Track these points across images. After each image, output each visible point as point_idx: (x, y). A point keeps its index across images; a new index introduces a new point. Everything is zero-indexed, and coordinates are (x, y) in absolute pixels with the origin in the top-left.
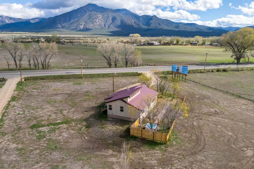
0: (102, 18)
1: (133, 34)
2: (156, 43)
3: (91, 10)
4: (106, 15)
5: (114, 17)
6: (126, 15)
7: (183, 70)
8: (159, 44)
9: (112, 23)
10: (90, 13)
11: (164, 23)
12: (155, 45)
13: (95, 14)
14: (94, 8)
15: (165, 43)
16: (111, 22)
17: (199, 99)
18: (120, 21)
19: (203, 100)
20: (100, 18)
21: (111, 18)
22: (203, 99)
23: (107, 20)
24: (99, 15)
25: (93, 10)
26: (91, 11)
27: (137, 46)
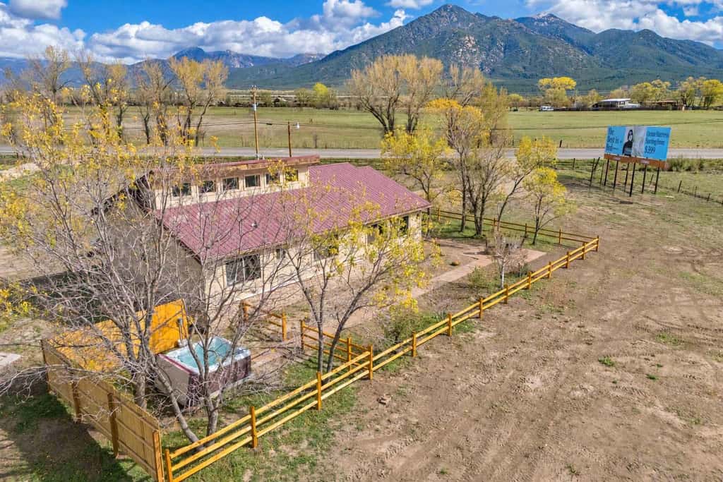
0: (474, 47)
1: (550, 80)
2: (624, 102)
6: (550, 35)
7: (648, 142)
8: (638, 105)
9: (503, 59)
10: (441, 33)
11: (680, 53)
12: (618, 110)
13: (455, 34)
14: (455, 19)
15: (661, 104)
16: (502, 55)
17: (678, 261)
18: (527, 52)
20: (470, 45)
21: (502, 44)
22: (700, 263)
24: (467, 38)
27: (555, 110)
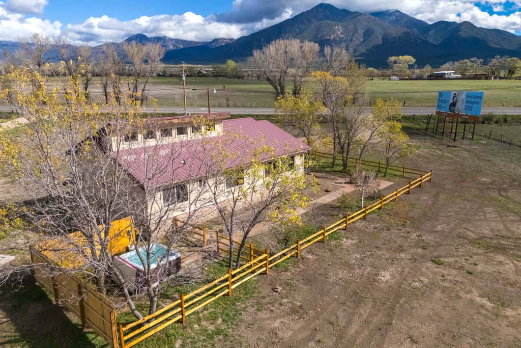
0: (342, 34)
1: (397, 57)
2: (450, 73)
3: (321, 17)
4: (352, 26)
5: (368, 29)
6: (396, 25)
7: (467, 102)
8: (460, 76)
9: (363, 42)
10: (318, 23)
12: (445, 79)
13: (328, 24)
14: (328, 14)
16: (362, 39)
17: (489, 188)
18: (380, 38)
19: (503, 193)
20: (339, 33)
21: (363, 32)
23: (353, 35)
24: (337, 27)
25: (327, 18)
26: (322, 19)
27: (400, 80)
